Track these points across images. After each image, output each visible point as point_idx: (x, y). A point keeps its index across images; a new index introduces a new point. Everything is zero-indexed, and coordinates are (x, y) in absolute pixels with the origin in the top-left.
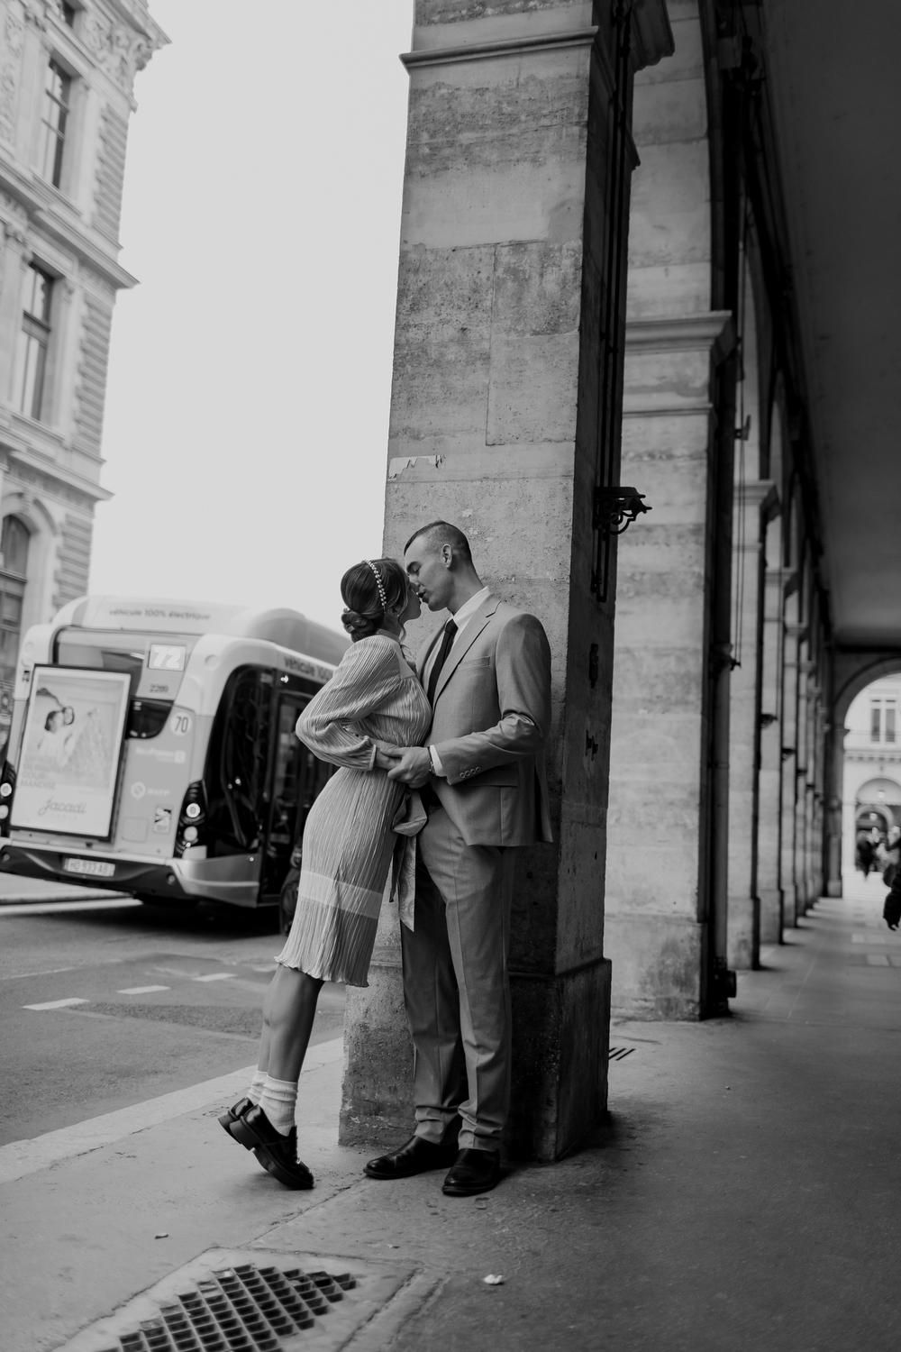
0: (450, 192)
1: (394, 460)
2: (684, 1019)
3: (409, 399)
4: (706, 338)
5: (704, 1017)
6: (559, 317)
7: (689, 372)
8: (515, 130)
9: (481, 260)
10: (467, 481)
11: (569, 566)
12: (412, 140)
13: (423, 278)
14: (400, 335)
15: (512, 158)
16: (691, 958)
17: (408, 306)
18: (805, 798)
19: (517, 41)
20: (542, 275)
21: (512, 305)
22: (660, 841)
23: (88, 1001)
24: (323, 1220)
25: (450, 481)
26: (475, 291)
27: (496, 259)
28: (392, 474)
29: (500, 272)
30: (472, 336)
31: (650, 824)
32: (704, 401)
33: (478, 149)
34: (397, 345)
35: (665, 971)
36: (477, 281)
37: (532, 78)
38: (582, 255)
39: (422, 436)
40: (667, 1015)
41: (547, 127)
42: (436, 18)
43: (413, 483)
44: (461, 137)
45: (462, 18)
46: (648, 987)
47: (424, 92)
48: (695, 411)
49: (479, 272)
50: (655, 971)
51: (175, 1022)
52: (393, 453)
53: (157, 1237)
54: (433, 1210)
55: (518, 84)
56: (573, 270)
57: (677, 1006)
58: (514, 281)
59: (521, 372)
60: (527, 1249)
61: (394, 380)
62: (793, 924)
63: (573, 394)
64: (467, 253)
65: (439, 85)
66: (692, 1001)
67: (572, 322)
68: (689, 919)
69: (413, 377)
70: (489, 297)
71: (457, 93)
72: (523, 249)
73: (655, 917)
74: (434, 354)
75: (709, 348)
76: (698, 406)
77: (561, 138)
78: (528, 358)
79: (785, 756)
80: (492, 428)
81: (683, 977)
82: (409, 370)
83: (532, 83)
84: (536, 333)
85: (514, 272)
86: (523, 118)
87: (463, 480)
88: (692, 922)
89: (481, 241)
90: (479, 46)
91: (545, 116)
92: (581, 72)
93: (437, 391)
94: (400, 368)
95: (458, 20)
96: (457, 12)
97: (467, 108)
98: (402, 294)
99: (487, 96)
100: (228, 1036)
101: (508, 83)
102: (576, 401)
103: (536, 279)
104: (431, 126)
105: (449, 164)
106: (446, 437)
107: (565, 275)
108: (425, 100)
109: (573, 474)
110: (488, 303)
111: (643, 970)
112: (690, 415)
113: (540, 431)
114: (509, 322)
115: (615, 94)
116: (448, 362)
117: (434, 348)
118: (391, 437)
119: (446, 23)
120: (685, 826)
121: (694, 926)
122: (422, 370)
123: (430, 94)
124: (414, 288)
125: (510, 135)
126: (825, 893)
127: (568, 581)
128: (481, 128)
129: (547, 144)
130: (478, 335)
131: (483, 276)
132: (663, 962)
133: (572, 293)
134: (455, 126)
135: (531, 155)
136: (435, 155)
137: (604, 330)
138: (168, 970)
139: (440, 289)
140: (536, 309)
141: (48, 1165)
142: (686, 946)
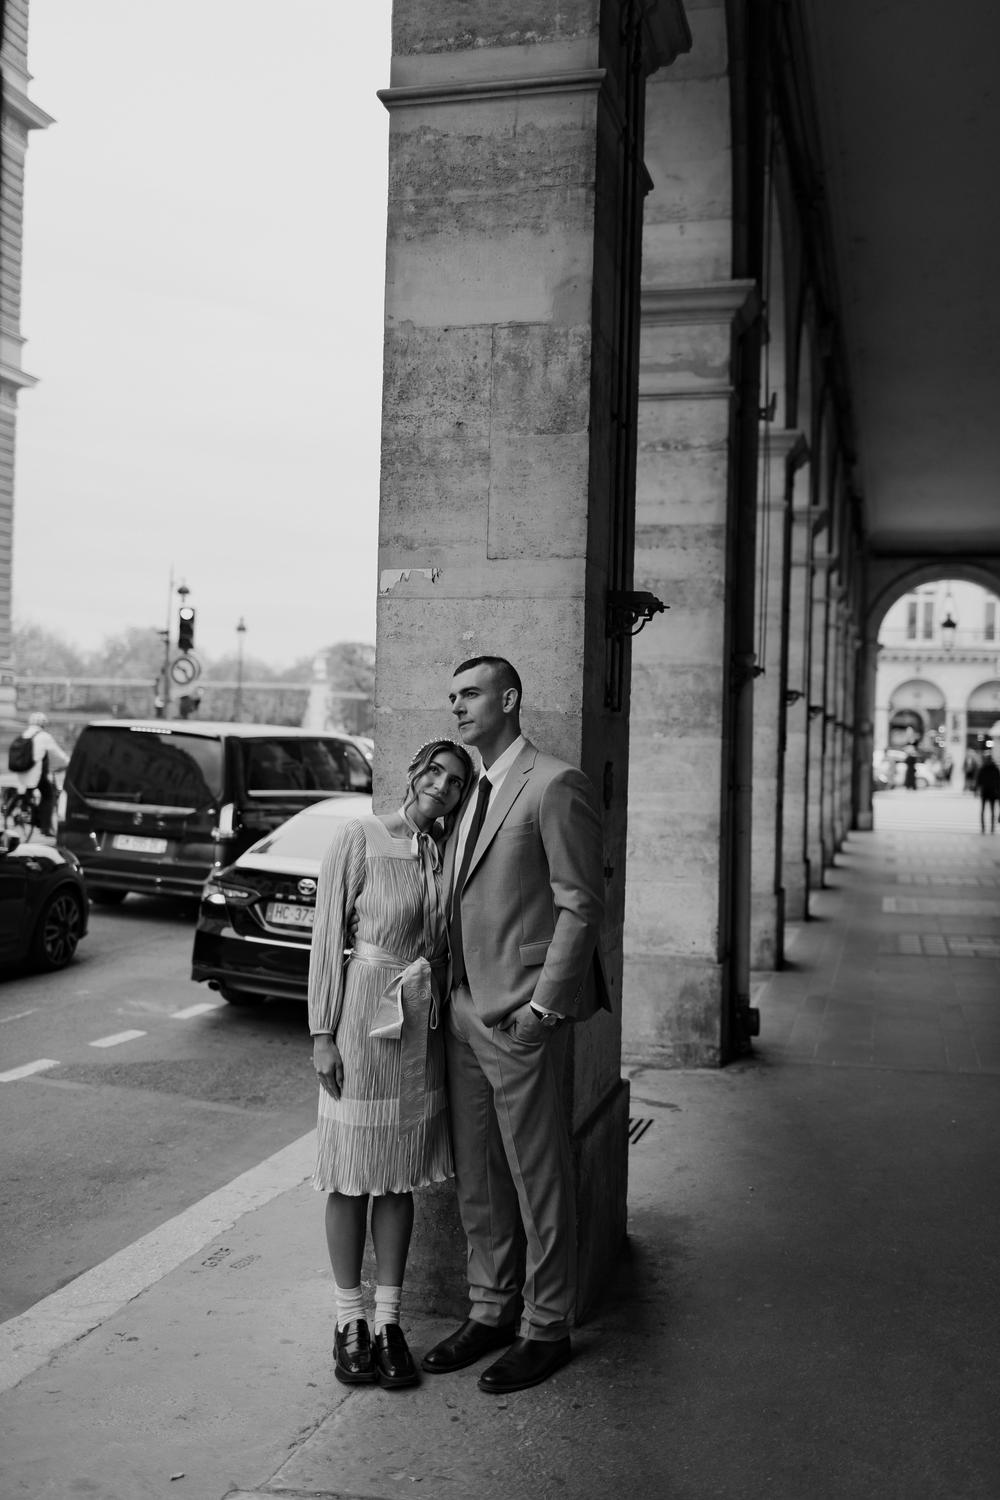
0: (440, 260)
1: (386, 572)
2: (705, 1066)
3: (400, 503)
4: (727, 309)
5: (724, 1063)
6: (566, 414)
7: (707, 348)
8: (512, 189)
9: (477, 343)
10: (468, 599)
11: (581, 699)
12: (395, 195)
13: (413, 361)
14: (388, 428)
15: (510, 222)
16: (711, 1001)
17: (396, 393)
18: (834, 740)
19: (513, 82)
20: (546, 364)
21: (513, 398)
22: (677, 877)
23: (58, 1063)
24: (341, 1436)
25: (448, 598)
26: (471, 379)
27: (494, 343)
28: (383, 588)
29: (499, 359)
30: (469, 432)
31: (666, 858)
32: (723, 382)
33: (471, 209)
34: (385, 440)
35: (684, 1016)
36: (474, 367)
37: (531, 127)
38: (590, 342)
39: (416, 545)
40: (686, 1062)
41: (549, 188)
42: (418, 46)
43: (408, 599)
44: (451, 194)
45: (449, 48)
46: (666, 1032)
47: (407, 137)
48: (713, 394)
49: (475, 358)
50: (673, 1015)
51: (156, 1088)
52: (384, 564)
53: (174, 1479)
54: (453, 1413)
55: (515, 134)
56: (580, 360)
57: (696, 1052)
58: (515, 369)
59: (525, 476)
60: (552, 1474)
61: (383, 480)
62: (819, 885)
63: (582, 504)
64: (461, 333)
65: (425, 130)
66: (713, 1047)
67: (580, 421)
68: (709, 960)
69: (404, 478)
70: (488, 387)
71: (445, 140)
72: (524, 332)
73: (673, 958)
74: (426, 451)
75: (730, 320)
76: (718, 389)
77: (565, 202)
78: (531, 460)
79: (812, 715)
80: (493, 539)
81: (703, 1022)
82: (399, 469)
83: (531, 133)
84: (540, 432)
85: (515, 359)
86: (522, 174)
87: (462, 598)
88: (713, 963)
89: (476, 321)
90: (469, 86)
91: (546, 174)
92: (587, 122)
93: (431, 495)
94: (388, 466)
95: (444, 50)
96: (443, 40)
97: (457, 160)
98: (388, 380)
99: (480, 145)
100: (215, 1107)
101: (503, 131)
102: (586, 513)
103: (540, 369)
104: (416, 179)
105: (439, 226)
106: (443, 548)
107: (572, 365)
108: (407, 147)
109: (584, 595)
110: (486, 395)
111: (661, 1015)
112: (709, 398)
113: (547, 546)
114: (510, 418)
115: (626, 130)
116: (443, 462)
117: (426, 444)
118: (381, 545)
119: (430, 53)
120: (704, 860)
121: (715, 968)
122: (413, 469)
123: (413, 139)
124: (402, 372)
125: (506, 195)
126: (854, 826)
127: (581, 715)
128: (474, 185)
129: (550, 208)
130: (475, 431)
131: (480, 361)
132: (681, 1006)
133: (580, 387)
134: (444, 181)
135: (532, 220)
136: (422, 214)
137: (616, 411)
138: (143, 1004)
139: (432, 376)
140: (539, 404)
141: (46, 1359)
142: (706, 988)
